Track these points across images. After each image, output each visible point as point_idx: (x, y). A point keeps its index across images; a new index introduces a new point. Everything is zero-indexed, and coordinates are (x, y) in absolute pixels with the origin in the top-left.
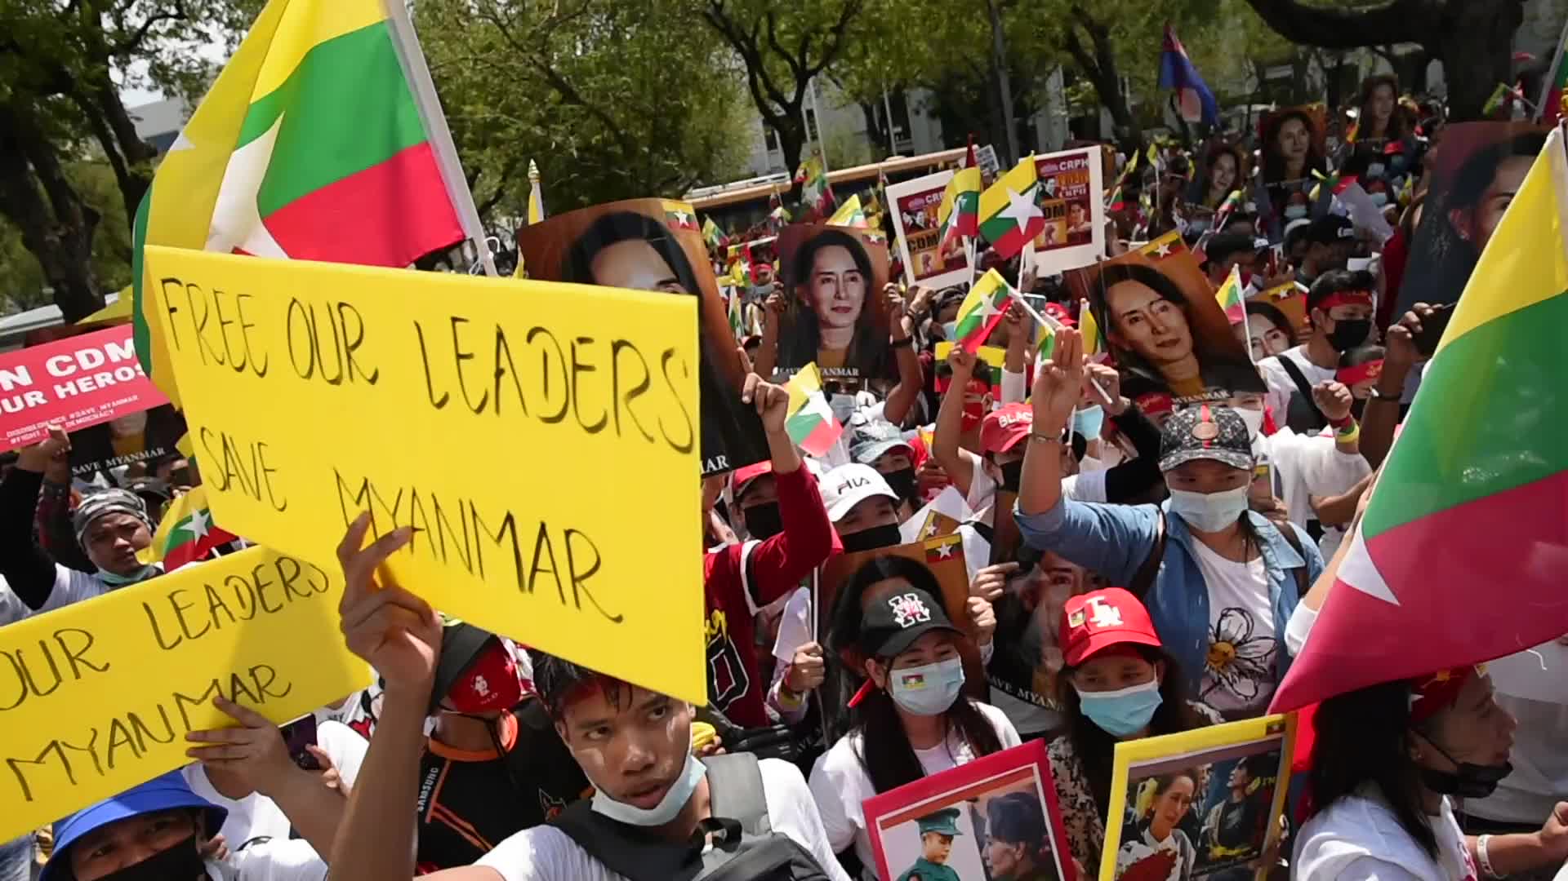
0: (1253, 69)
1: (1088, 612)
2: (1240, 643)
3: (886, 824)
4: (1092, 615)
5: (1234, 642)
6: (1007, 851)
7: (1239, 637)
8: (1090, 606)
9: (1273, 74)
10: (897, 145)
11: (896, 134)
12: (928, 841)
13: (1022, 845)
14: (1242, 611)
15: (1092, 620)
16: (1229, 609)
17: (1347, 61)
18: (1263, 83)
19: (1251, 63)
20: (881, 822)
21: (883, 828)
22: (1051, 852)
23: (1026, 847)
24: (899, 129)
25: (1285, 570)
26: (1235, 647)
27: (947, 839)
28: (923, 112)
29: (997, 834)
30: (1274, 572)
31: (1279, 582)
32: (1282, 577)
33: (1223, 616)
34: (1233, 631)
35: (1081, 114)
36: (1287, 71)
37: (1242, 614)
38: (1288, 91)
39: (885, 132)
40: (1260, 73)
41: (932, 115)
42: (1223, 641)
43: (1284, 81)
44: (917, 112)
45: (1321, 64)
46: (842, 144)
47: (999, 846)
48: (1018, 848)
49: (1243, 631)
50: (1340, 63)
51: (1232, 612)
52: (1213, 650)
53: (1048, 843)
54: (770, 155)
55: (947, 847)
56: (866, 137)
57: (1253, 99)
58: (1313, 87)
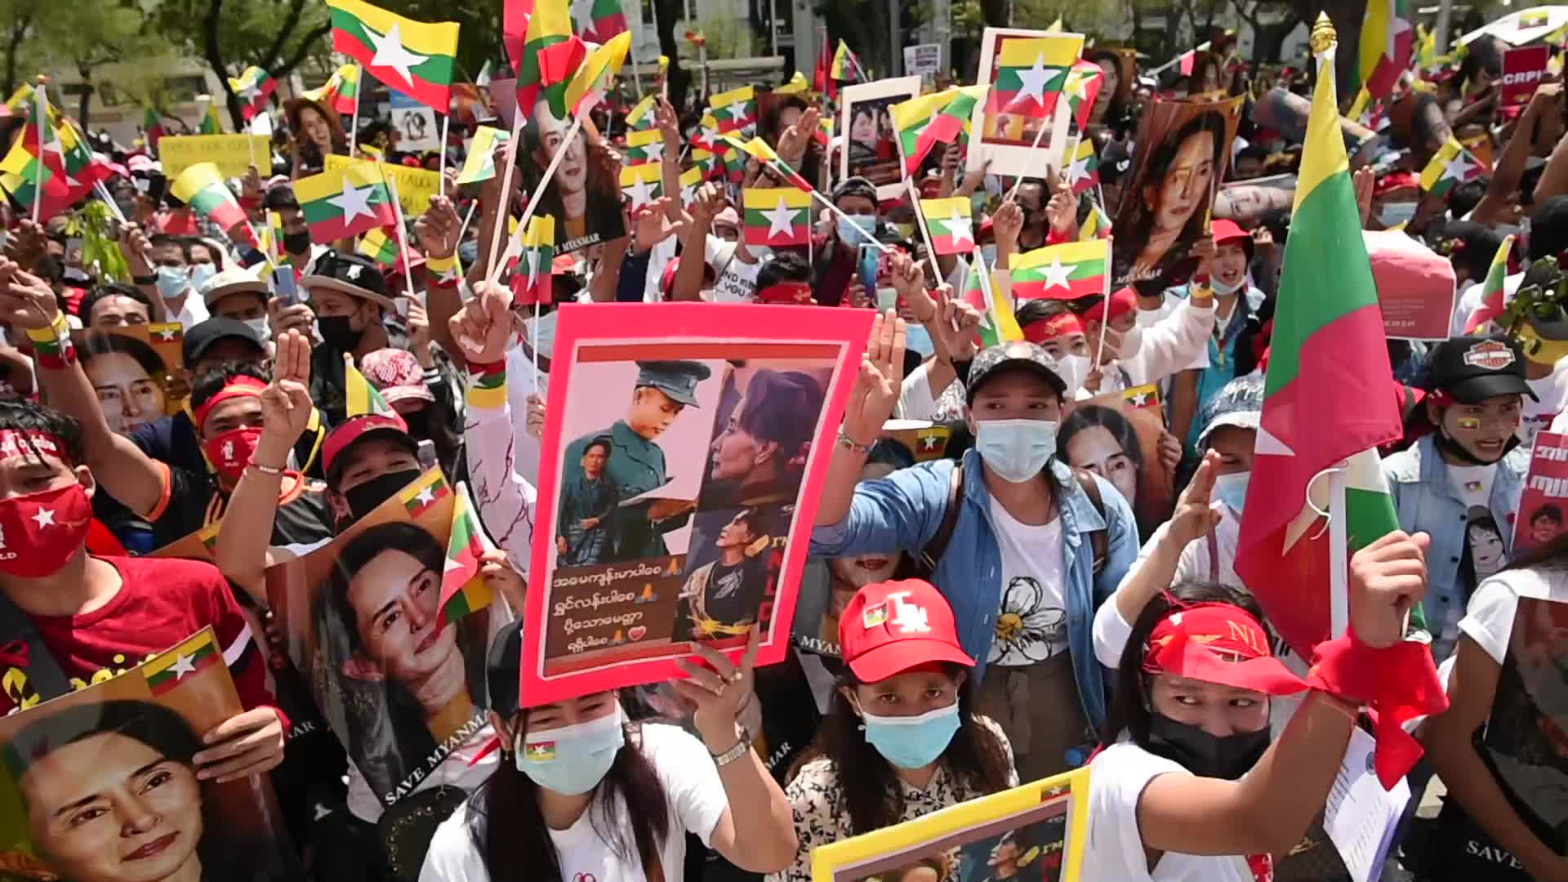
0: (1131, 14)
1: (890, 609)
2: (1027, 615)
3: (586, 355)
4: (894, 615)
5: (1021, 614)
6: (751, 448)
7: (1027, 609)
8: (892, 603)
9: (1148, 24)
10: (779, 39)
11: (778, 27)
12: (642, 401)
13: (772, 446)
14: (1031, 581)
15: (895, 622)
16: (1018, 579)
17: (1214, 23)
18: (1138, 31)
19: (1130, 7)
20: (581, 348)
21: (579, 360)
22: (803, 466)
23: (776, 451)
24: (782, 22)
25: (1082, 534)
26: (1022, 618)
27: (675, 406)
28: (808, 8)
29: (746, 423)
30: (1071, 537)
31: (1073, 548)
32: (1076, 541)
33: (1012, 585)
34: (1021, 602)
35: (964, 35)
36: (1160, 23)
37: (1032, 584)
38: (1159, 43)
39: (767, 23)
40: (1137, 20)
41: (817, 12)
42: (1010, 612)
43: (1159, 32)
44: (802, 7)
45: (1192, 19)
46: (722, 27)
47: (741, 438)
48: (764, 449)
49: (1031, 602)
50: (1209, 21)
51: (1021, 581)
52: (999, 622)
53: (806, 453)
54: (645, 28)
55: (669, 418)
56: (746, 24)
57: (1127, 44)
58: (1183, 41)
